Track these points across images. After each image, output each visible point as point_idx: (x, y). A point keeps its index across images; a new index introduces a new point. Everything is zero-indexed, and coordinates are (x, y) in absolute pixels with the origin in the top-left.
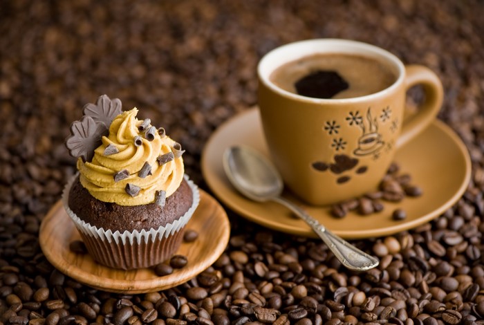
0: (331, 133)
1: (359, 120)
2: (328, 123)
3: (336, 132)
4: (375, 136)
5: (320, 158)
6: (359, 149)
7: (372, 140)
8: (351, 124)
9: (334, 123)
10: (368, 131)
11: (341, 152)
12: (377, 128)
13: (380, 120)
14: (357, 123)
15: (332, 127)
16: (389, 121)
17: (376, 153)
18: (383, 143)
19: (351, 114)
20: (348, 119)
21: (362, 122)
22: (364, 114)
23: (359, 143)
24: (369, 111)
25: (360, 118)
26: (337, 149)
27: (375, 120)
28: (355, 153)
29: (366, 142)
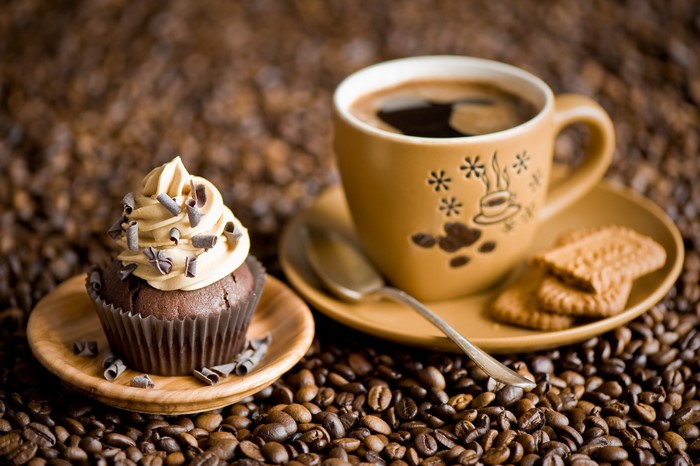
0: (437, 189)
1: (480, 171)
2: (434, 174)
3: (446, 188)
4: (505, 195)
5: (423, 229)
6: (481, 214)
7: (500, 201)
8: (468, 176)
9: (442, 173)
10: (494, 187)
11: (454, 218)
12: (508, 184)
13: (512, 171)
14: (477, 175)
15: (440, 180)
16: (526, 175)
17: (509, 222)
18: (519, 207)
19: (468, 160)
20: (463, 168)
21: (484, 173)
22: (487, 160)
23: (481, 205)
24: (495, 157)
25: (482, 167)
26: (448, 214)
27: (505, 171)
28: (475, 220)
29: (492, 203)
